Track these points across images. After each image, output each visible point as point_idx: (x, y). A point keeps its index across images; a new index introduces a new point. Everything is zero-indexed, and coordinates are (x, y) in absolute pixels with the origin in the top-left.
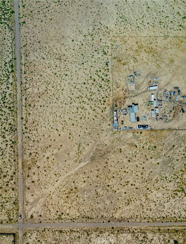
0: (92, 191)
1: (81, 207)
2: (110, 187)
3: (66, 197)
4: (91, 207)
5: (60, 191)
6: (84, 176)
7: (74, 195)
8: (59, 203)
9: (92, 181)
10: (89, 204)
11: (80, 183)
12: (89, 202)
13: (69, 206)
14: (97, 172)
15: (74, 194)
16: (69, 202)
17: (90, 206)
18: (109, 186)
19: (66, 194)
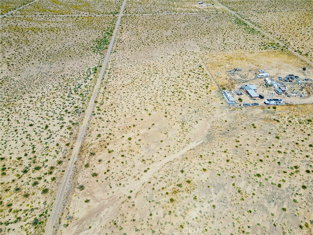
0: (226, 187)
1: (210, 224)
2: (263, 177)
3: (168, 202)
4: (235, 222)
5: (153, 189)
6: (202, 162)
7: (186, 197)
8: (153, 217)
9: (220, 170)
10: (230, 215)
11: (195, 172)
12: (226, 209)
13: (180, 224)
14: (224, 155)
15: (187, 195)
16: (179, 213)
17: (232, 221)
18: (259, 175)
19: (167, 193)
